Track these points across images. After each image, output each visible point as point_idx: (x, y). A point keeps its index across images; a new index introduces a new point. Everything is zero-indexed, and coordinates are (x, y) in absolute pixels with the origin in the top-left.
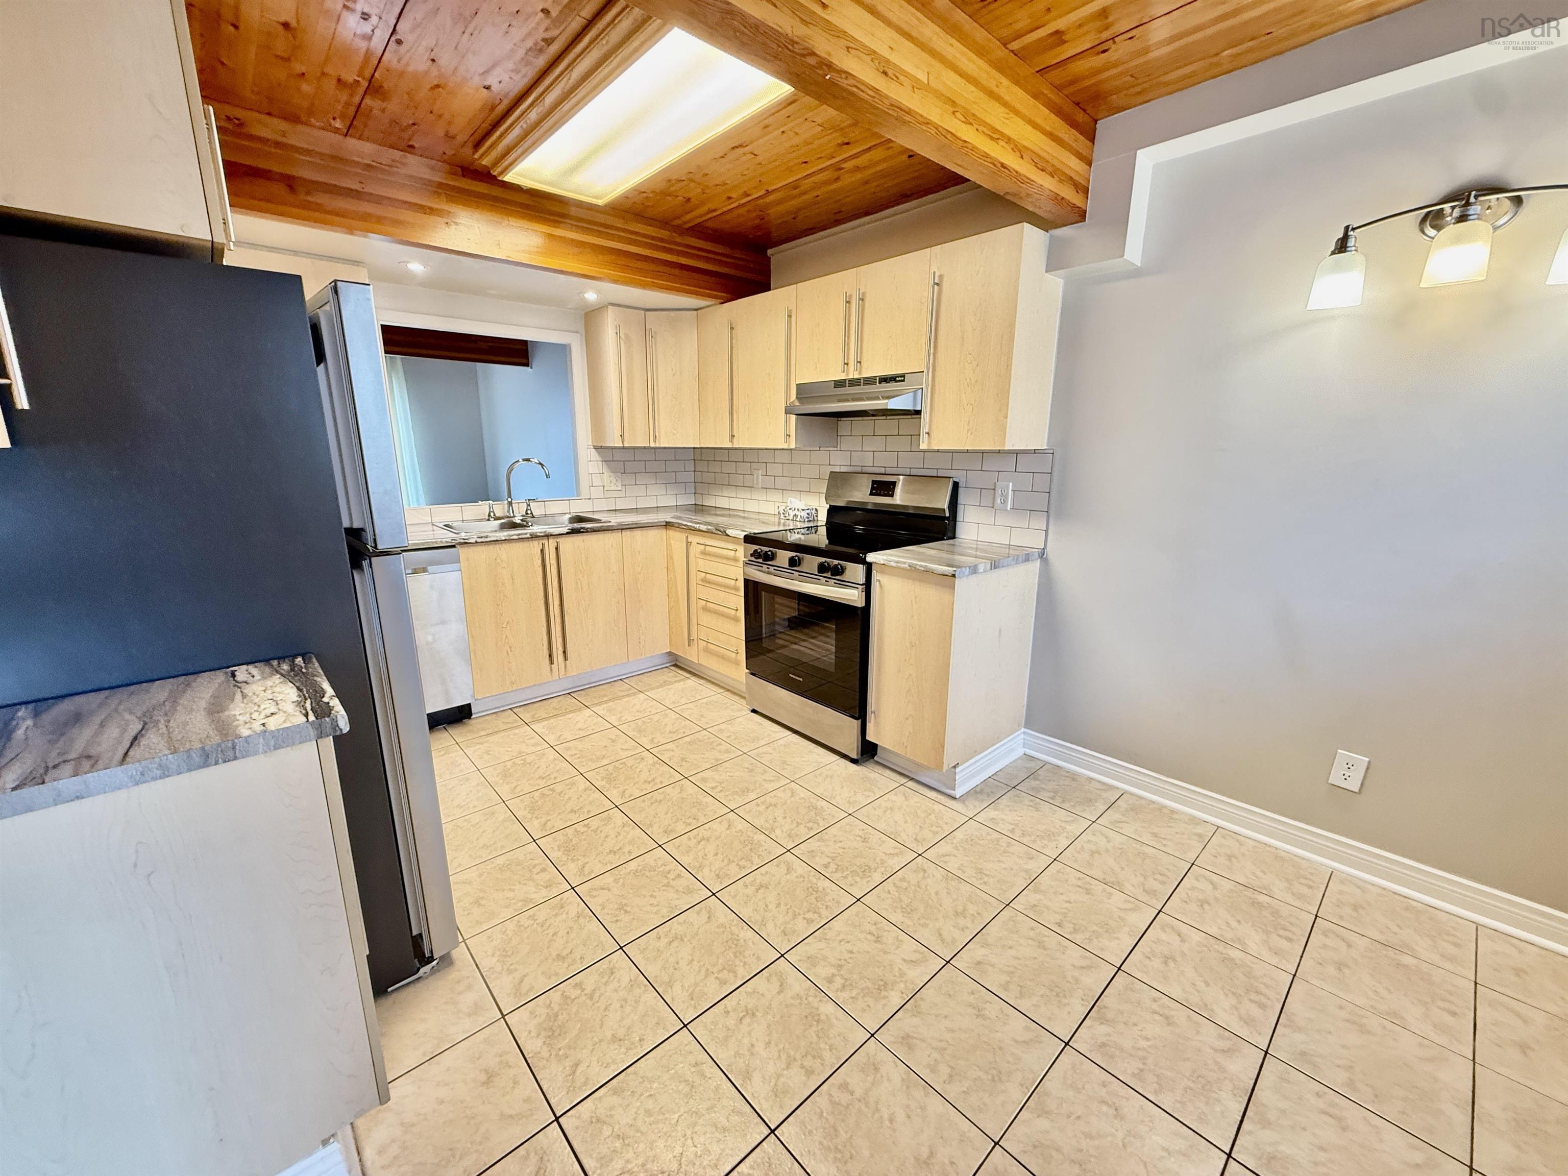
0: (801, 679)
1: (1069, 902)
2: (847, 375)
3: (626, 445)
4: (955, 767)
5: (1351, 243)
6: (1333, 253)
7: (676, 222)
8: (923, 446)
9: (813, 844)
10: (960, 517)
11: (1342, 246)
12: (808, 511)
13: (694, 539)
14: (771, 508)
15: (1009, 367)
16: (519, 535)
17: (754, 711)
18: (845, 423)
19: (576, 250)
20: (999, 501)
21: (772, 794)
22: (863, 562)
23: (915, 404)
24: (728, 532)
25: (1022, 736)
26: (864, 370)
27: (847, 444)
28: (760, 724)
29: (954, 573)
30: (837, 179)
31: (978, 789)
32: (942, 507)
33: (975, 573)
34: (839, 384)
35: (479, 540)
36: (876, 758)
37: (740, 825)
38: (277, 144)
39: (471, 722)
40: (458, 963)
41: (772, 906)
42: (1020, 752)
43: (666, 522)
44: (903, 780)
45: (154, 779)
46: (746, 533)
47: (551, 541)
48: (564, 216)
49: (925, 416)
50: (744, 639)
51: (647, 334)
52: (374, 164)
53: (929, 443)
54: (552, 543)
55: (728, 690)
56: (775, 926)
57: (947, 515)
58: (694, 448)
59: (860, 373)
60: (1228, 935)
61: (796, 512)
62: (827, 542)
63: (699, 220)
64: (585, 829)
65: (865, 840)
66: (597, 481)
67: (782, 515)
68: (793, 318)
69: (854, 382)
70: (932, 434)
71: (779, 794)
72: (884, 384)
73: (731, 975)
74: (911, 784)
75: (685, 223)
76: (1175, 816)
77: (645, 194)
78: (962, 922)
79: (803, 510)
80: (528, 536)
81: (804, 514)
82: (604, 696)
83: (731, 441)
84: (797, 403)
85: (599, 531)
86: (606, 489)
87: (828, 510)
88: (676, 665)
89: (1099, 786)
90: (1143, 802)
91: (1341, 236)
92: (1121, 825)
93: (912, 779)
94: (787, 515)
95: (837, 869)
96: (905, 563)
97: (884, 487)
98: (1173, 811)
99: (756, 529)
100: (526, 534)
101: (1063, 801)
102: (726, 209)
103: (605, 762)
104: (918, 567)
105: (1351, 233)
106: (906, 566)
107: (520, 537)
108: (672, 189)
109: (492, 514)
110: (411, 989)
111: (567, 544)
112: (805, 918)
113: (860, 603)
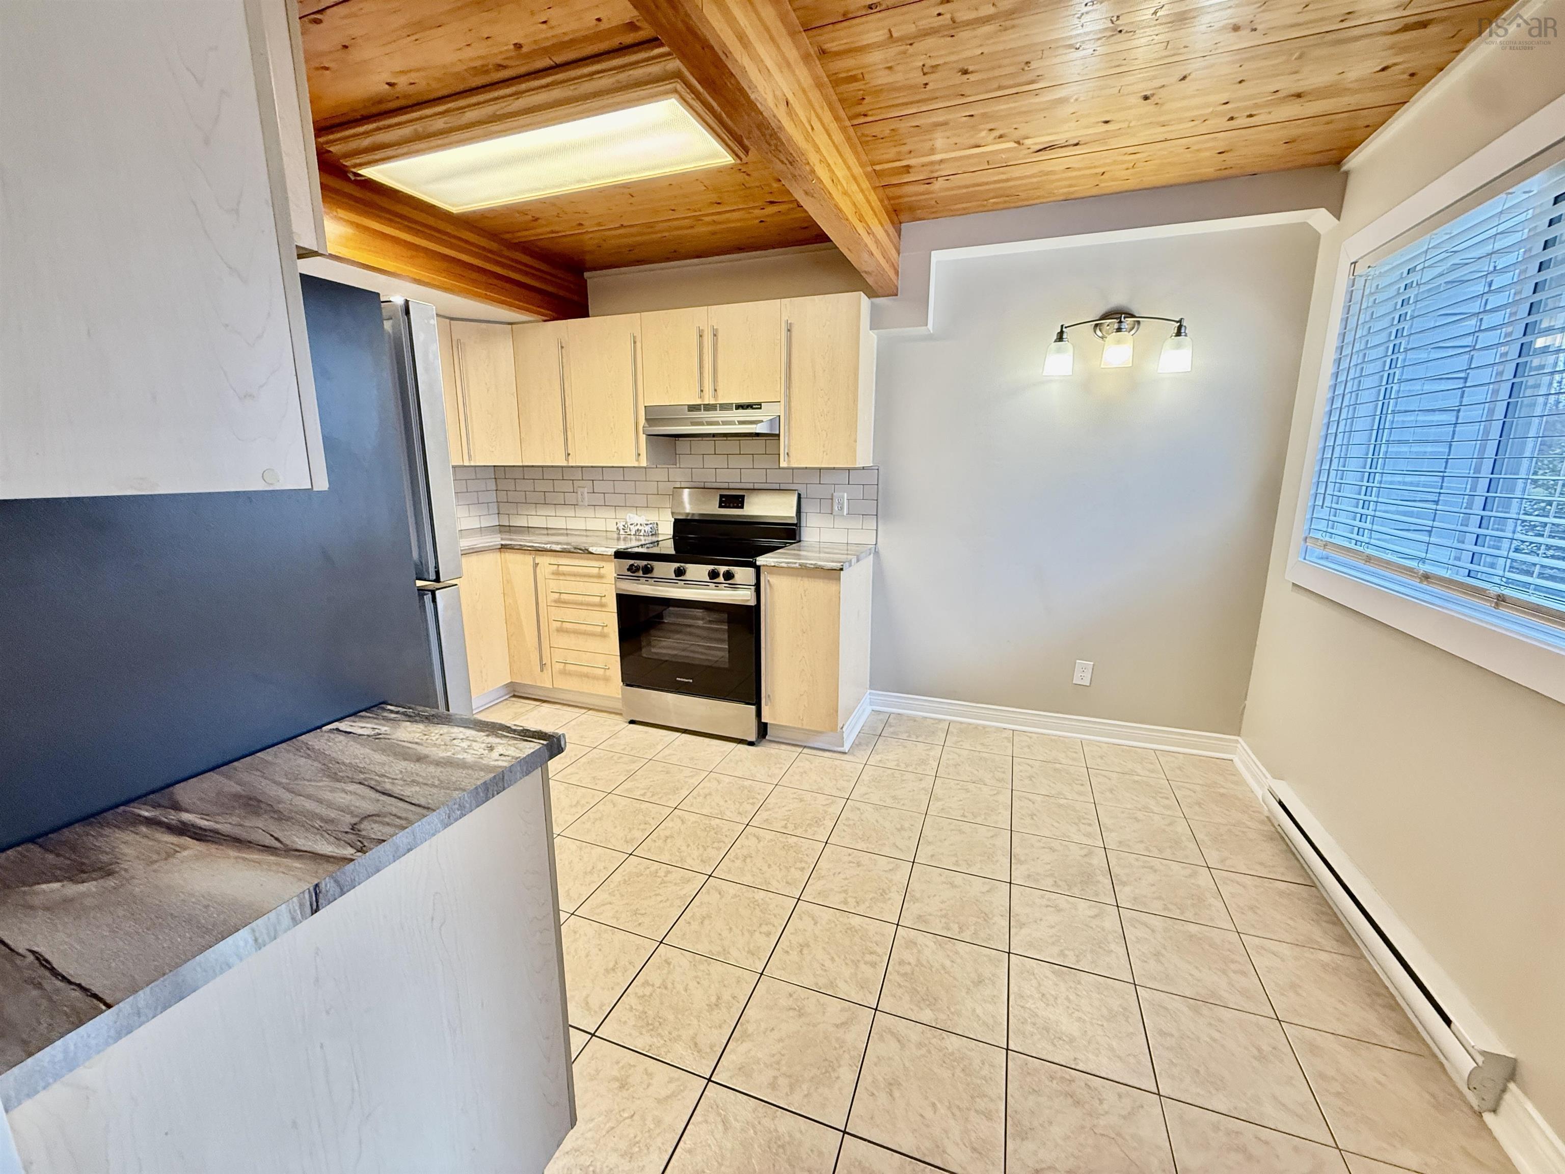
0: (691, 681)
1: (961, 801)
2: (703, 401)
4: (843, 726)
5: (1065, 336)
6: (1055, 341)
8: (784, 464)
9: (764, 815)
10: (803, 524)
11: (1060, 337)
13: (544, 561)
15: (854, 400)
17: (632, 722)
18: (685, 444)
19: (410, 253)
20: (836, 509)
21: (701, 786)
23: (773, 429)
25: (869, 696)
27: (686, 462)
28: (646, 732)
29: (839, 567)
30: (692, 227)
31: (857, 742)
32: (790, 516)
33: (850, 566)
34: (693, 408)
36: (767, 737)
43: (502, 545)
44: (799, 750)
46: (615, 550)
49: (784, 439)
50: (619, 654)
51: (454, 345)
53: (791, 462)
55: (591, 709)
57: (795, 522)
59: (716, 399)
60: (1053, 792)
62: (673, 547)
65: (801, 800)
68: (639, 345)
69: (709, 407)
70: (792, 453)
71: (707, 784)
72: (740, 411)
73: (770, 925)
74: (806, 751)
75: (517, 237)
76: (987, 730)
78: (905, 834)
79: (647, 525)
84: (646, 425)
87: (674, 524)
88: (514, 696)
89: (933, 721)
90: (964, 725)
91: (1059, 331)
92: (960, 743)
93: (805, 747)
98: (984, 727)
101: (917, 737)
104: (807, 566)
105: (1064, 330)
106: (797, 565)
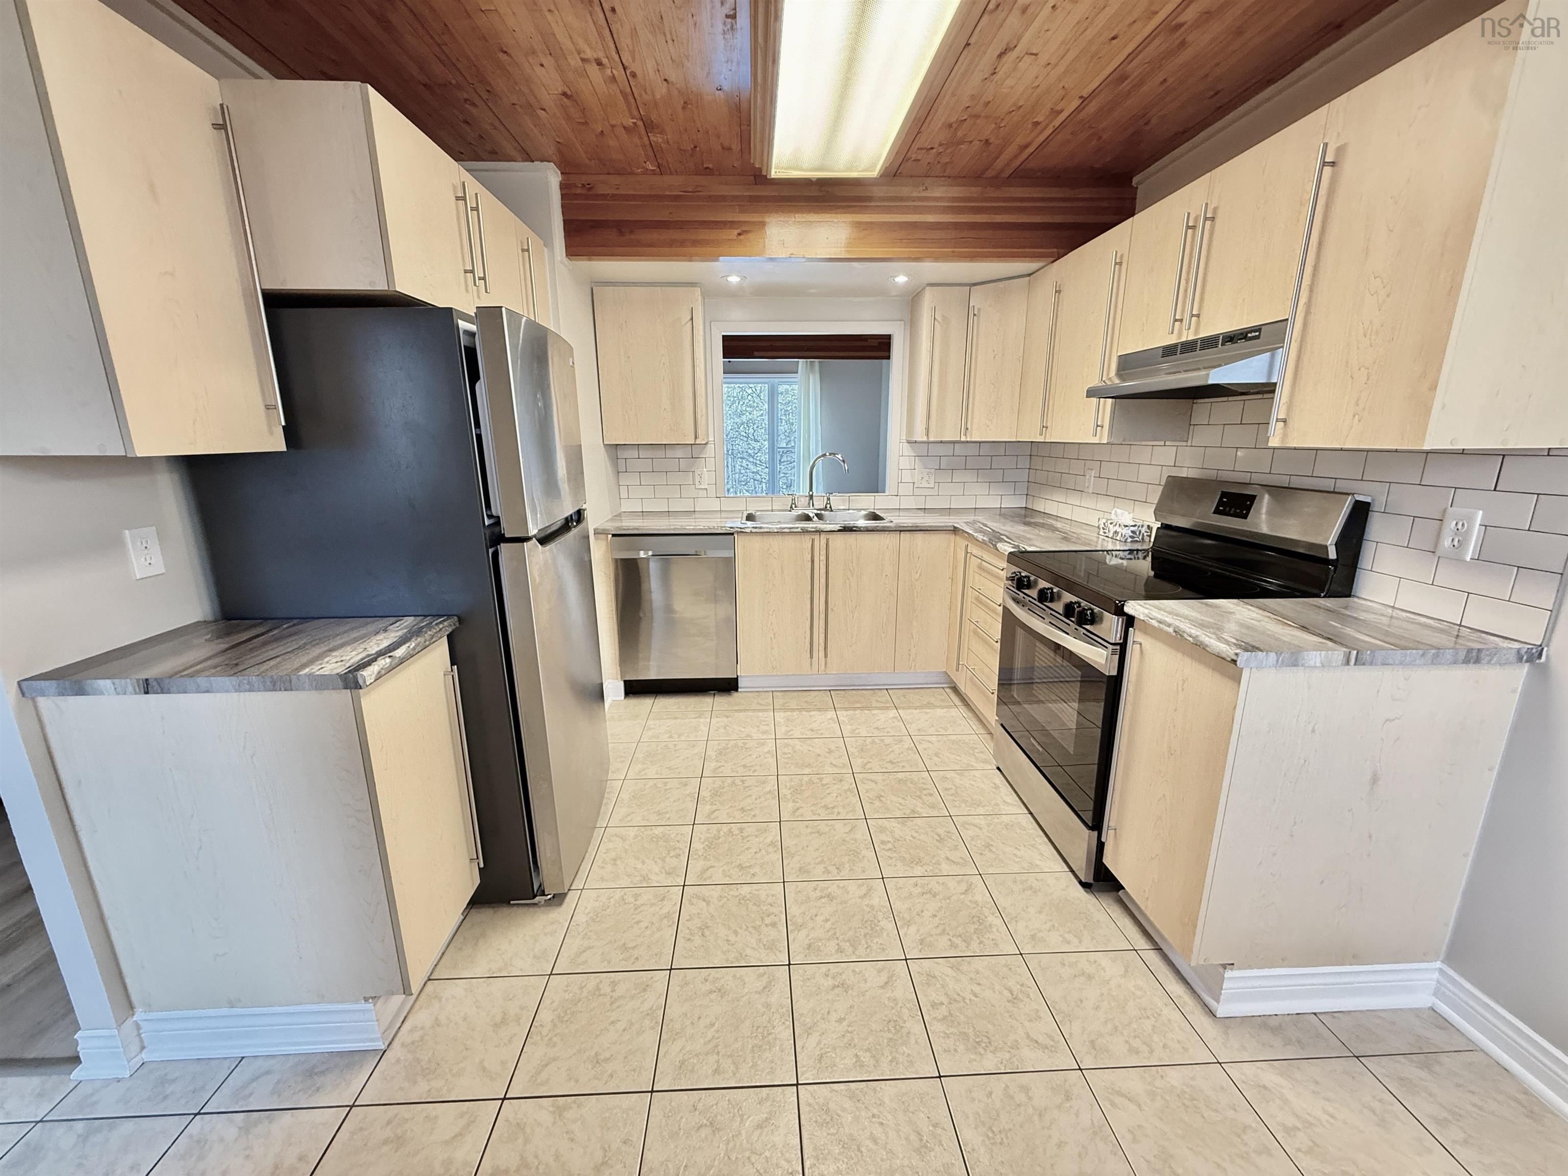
2: (1180, 336)
3: (931, 439)
4: (1224, 966)
7: (990, 173)
8: (1274, 442)
9: (942, 968)
10: (1365, 563)
12: (1133, 529)
13: (972, 550)
14: (1092, 519)
16: (790, 528)
17: (998, 768)
18: (1203, 407)
20: (1446, 543)
21: (941, 879)
22: (1119, 611)
23: (1270, 373)
25: (1436, 975)
26: (1201, 328)
29: (1234, 658)
31: (1273, 1022)
33: (1295, 665)
34: (1169, 351)
35: (754, 530)
39: (735, 694)
40: (565, 905)
41: (834, 1017)
42: (1423, 1000)
43: (954, 527)
44: (1141, 943)
46: (1018, 550)
47: (823, 536)
51: (970, 314)
52: (682, 193)
53: (1285, 436)
54: (823, 539)
56: (820, 1042)
57: (1332, 555)
59: (1197, 331)
61: (1117, 528)
63: (1017, 163)
65: (1014, 1000)
66: (907, 476)
67: (1102, 531)
69: (1188, 347)
70: (1289, 421)
71: (951, 883)
72: (1228, 345)
73: (732, 1068)
79: (1129, 527)
80: (799, 530)
81: (1127, 532)
82: (859, 702)
83: (1044, 434)
84: (1117, 381)
85: (873, 531)
86: (915, 486)
88: (951, 689)
93: (1159, 950)
94: (1107, 531)
97: (1237, 503)
99: (1033, 544)
100: (797, 528)
102: (1042, 138)
103: (807, 771)
104: (1185, 635)
106: (1171, 630)
107: (792, 530)
108: (960, 134)
109: (794, 506)
110: (525, 909)
111: (838, 541)
112: (857, 1055)
113: (1111, 671)
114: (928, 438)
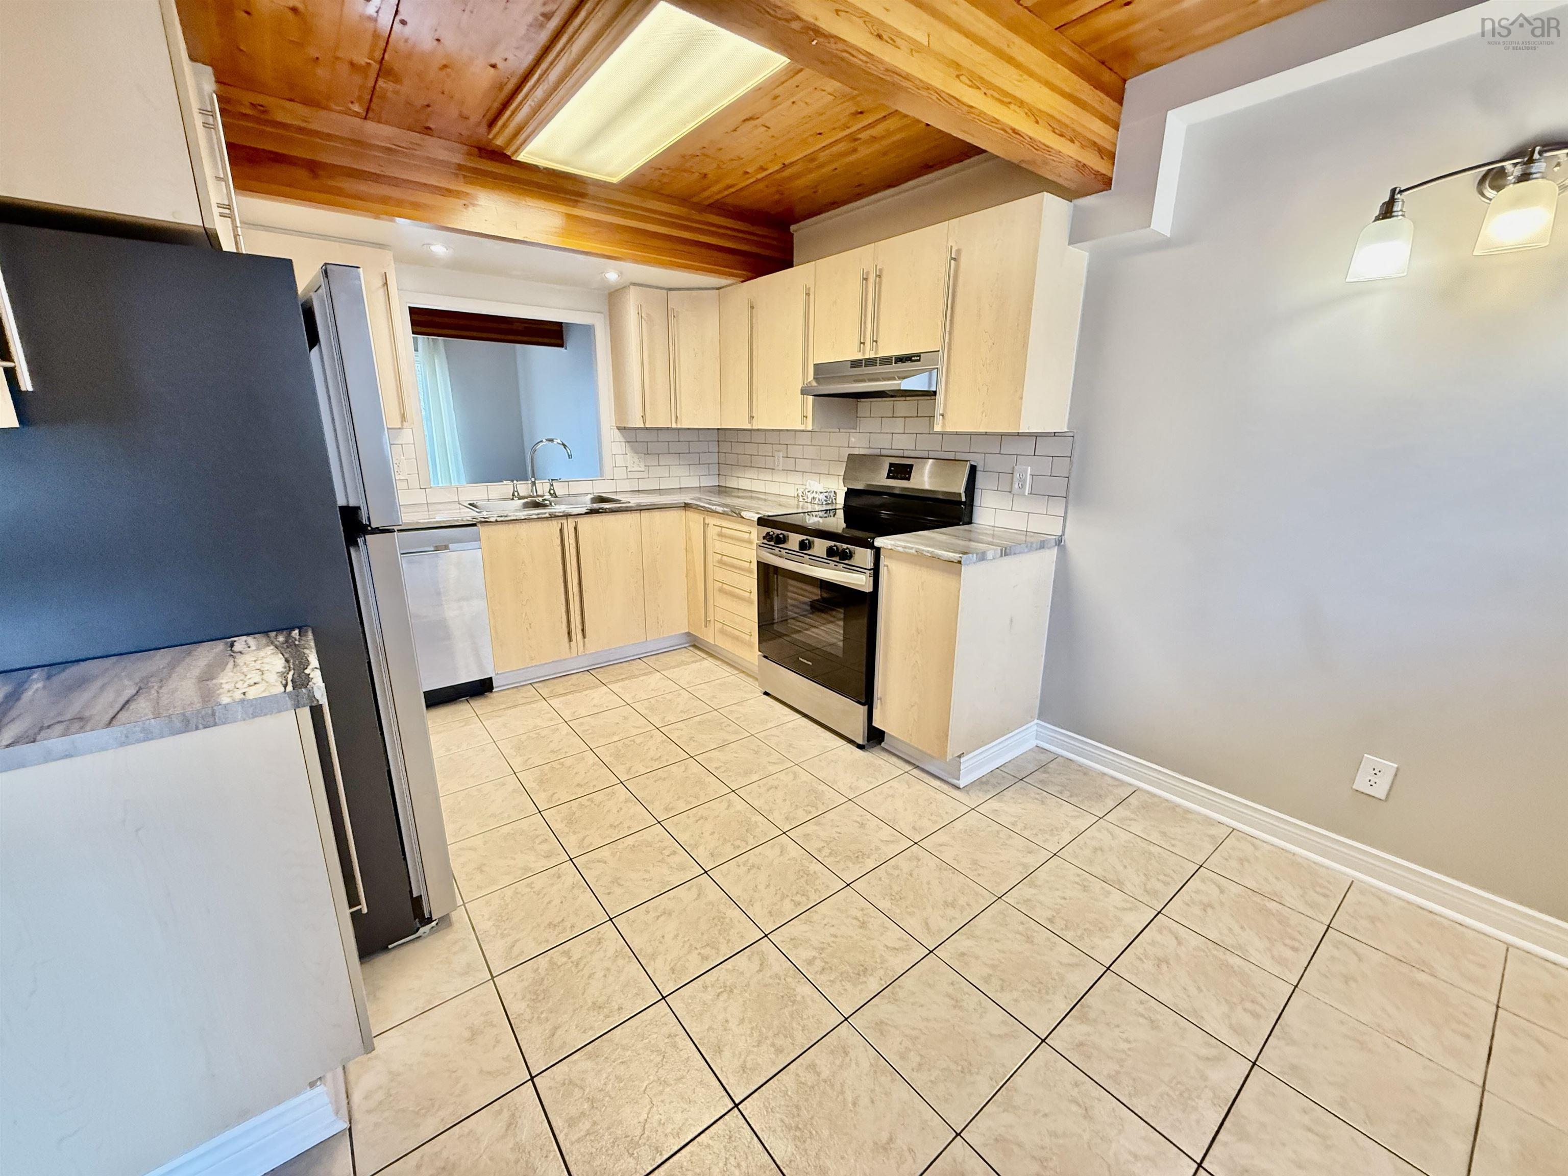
0: (810, 663)
1: (1065, 899)
2: (864, 354)
3: (648, 426)
4: (960, 757)
5: (1397, 207)
6: (1377, 219)
7: (695, 200)
8: (938, 428)
9: (810, 828)
10: (977, 502)
11: (1387, 211)
12: (826, 494)
13: (711, 521)
14: (790, 491)
15: (1025, 345)
16: (538, 514)
17: (766, 693)
18: (865, 403)
19: (593, 230)
20: (1016, 486)
21: (774, 776)
22: (871, 546)
23: (930, 384)
24: (743, 514)
25: (1035, 728)
26: (879, 351)
27: (868, 425)
28: (771, 707)
29: (960, 559)
30: (855, 150)
31: (984, 779)
32: (957, 491)
33: (983, 559)
34: (856, 364)
35: (500, 519)
36: (883, 744)
37: (739, 805)
38: (301, 130)
39: (493, 695)
40: (457, 926)
41: (761, 887)
42: (1032, 743)
43: (685, 503)
44: (908, 768)
45: (139, 741)
46: (760, 516)
47: (570, 520)
48: (583, 195)
49: (940, 398)
50: (757, 621)
51: (669, 314)
52: (394, 147)
53: (944, 425)
54: (571, 522)
55: (743, 672)
56: (763, 906)
57: (964, 499)
58: (718, 429)
59: (876, 353)
60: (1229, 941)
61: (814, 495)
62: (844, 525)
63: (718, 197)
64: (589, 803)
65: (862, 825)
66: (620, 461)
67: (801, 498)
68: (812, 296)
69: (871, 362)
70: (946, 416)
71: (782, 776)
72: (900, 364)
73: (714, 951)
74: (915, 772)
75: (705, 199)
76: (1189, 816)
77: (661, 171)
78: (950, 912)
79: (821, 493)
80: (547, 515)
81: (822, 497)
82: (621, 674)
83: (750, 422)
84: (814, 384)
85: (617, 511)
86: (629, 469)
87: (846, 493)
88: (694, 646)
89: (1110, 781)
90: (1156, 800)
91: (1387, 199)
92: (1129, 823)
93: (917, 767)
94: (805, 498)
95: (830, 854)
96: (912, 548)
97: (901, 471)
98: (1187, 811)
99: (770, 511)
100: (545, 513)
101: (1071, 796)
102: (744, 184)
103: (616, 738)
104: (925, 553)
105: (1398, 196)
106: (913, 551)
107: (540, 516)
108: (688, 165)
109: (516, 494)
110: (410, 947)
111: (585, 524)
112: (792, 900)
113: (868, 588)
114: (644, 423)
